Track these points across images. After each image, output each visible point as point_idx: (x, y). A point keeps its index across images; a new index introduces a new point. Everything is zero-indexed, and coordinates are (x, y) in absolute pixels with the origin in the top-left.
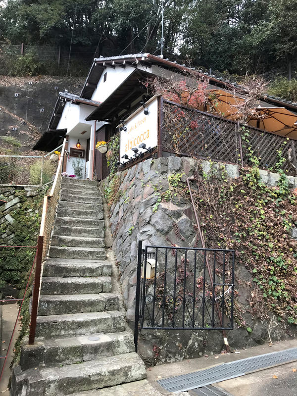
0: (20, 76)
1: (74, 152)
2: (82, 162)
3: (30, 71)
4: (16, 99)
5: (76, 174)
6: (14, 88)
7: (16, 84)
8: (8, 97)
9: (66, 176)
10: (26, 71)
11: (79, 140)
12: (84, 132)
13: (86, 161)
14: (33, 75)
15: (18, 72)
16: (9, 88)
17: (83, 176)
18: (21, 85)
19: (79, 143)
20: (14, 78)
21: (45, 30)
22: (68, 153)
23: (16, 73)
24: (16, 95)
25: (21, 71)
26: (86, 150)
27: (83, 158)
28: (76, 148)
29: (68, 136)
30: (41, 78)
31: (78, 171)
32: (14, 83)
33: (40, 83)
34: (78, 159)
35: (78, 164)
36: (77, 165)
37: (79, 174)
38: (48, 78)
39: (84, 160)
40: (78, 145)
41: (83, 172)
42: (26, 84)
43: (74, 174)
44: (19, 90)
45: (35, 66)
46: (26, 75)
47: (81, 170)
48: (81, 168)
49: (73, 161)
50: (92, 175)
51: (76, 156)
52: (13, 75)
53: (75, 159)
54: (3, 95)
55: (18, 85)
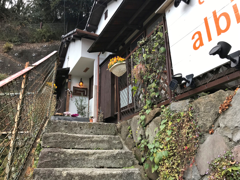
0: (38, 42)
1: (77, 90)
2: (86, 100)
3: (45, 38)
4: (34, 58)
5: (79, 113)
6: (33, 50)
7: (34, 47)
8: (27, 57)
9: (68, 115)
10: (42, 39)
11: (81, 79)
12: (86, 70)
13: (90, 99)
14: (47, 41)
15: (37, 40)
16: (28, 50)
17: (87, 114)
18: (38, 48)
19: (81, 81)
20: (33, 44)
21: (55, 4)
22: (71, 91)
23: (35, 41)
24: (34, 55)
25: (39, 38)
26: (88, 89)
27: (86, 96)
28: (79, 87)
29: (71, 75)
30: (53, 43)
31: (81, 109)
32: (33, 47)
33: (52, 45)
34: (81, 98)
35: (81, 102)
36: (79, 103)
37: (82, 113)
38: (58, 42)
39: (87, 99)
40: (81, 83)
41: (86, 110)
42: (41, 47)
43: (77, 113)
44: (36, 51)
45: (49, 34)
46: (42, 41)
47: (84, 108)
48: (85, 106)
49: (76, 99)
50: (96, 113)
51: (79, 95)
52: (33, 42)
53: (78, 98)
54: (24, 55)
55: (35, 48)
